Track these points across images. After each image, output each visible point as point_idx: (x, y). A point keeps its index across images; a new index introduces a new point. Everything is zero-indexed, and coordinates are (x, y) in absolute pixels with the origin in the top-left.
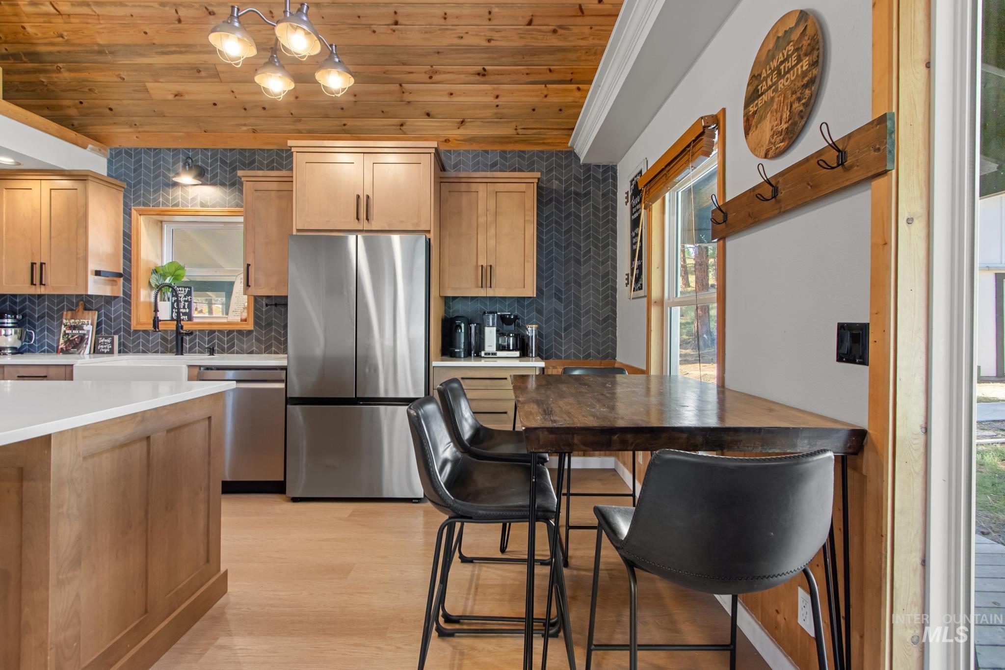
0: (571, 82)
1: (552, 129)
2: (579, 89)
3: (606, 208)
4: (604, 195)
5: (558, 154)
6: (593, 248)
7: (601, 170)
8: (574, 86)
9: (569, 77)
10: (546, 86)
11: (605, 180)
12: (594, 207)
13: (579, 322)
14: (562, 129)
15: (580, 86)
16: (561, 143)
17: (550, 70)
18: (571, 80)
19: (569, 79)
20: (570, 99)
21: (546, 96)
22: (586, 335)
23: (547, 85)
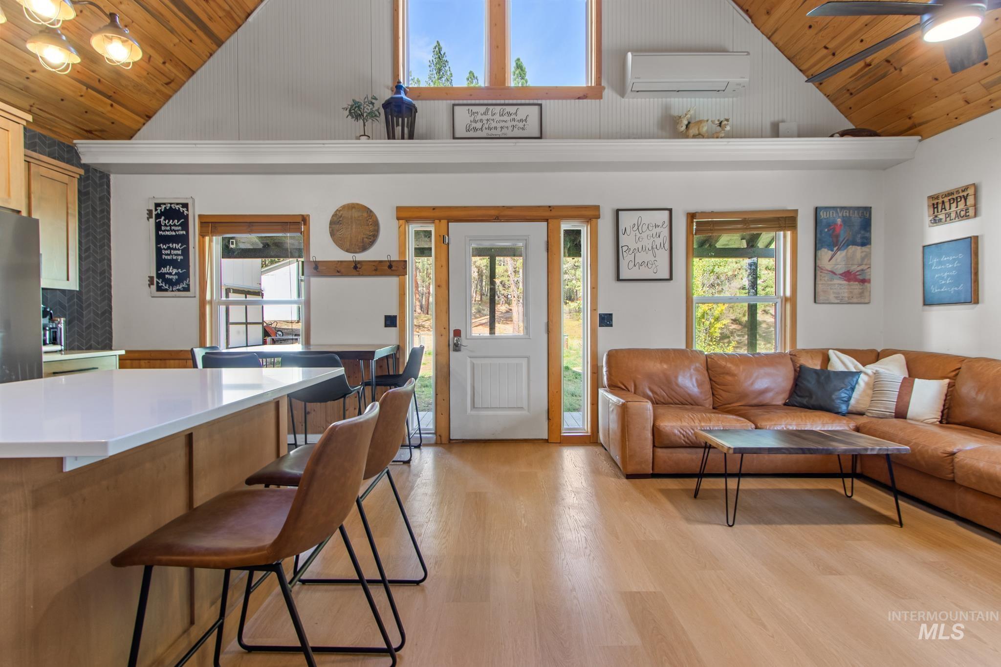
0: (109, 97)
1: (66, 121)
2: (112, 105)
3: (102, 211)
4: (101, 199)
5: (60, 144)
6: (92, 246)
7: (98, 175)
8: (110, 102)
9: (111, 93)
10: (87, 89)
11: (101, 185)
12: (93, 208)
13: (82, 315)
14: (77, 127)
15: (114, 104)
16: (68, 137)
17: (99, 81)
18: (111, 96)
19: (110, 95)
20: (101, 109)
21: (82, 96)
22: (88, 327)
23: (89, 89)
